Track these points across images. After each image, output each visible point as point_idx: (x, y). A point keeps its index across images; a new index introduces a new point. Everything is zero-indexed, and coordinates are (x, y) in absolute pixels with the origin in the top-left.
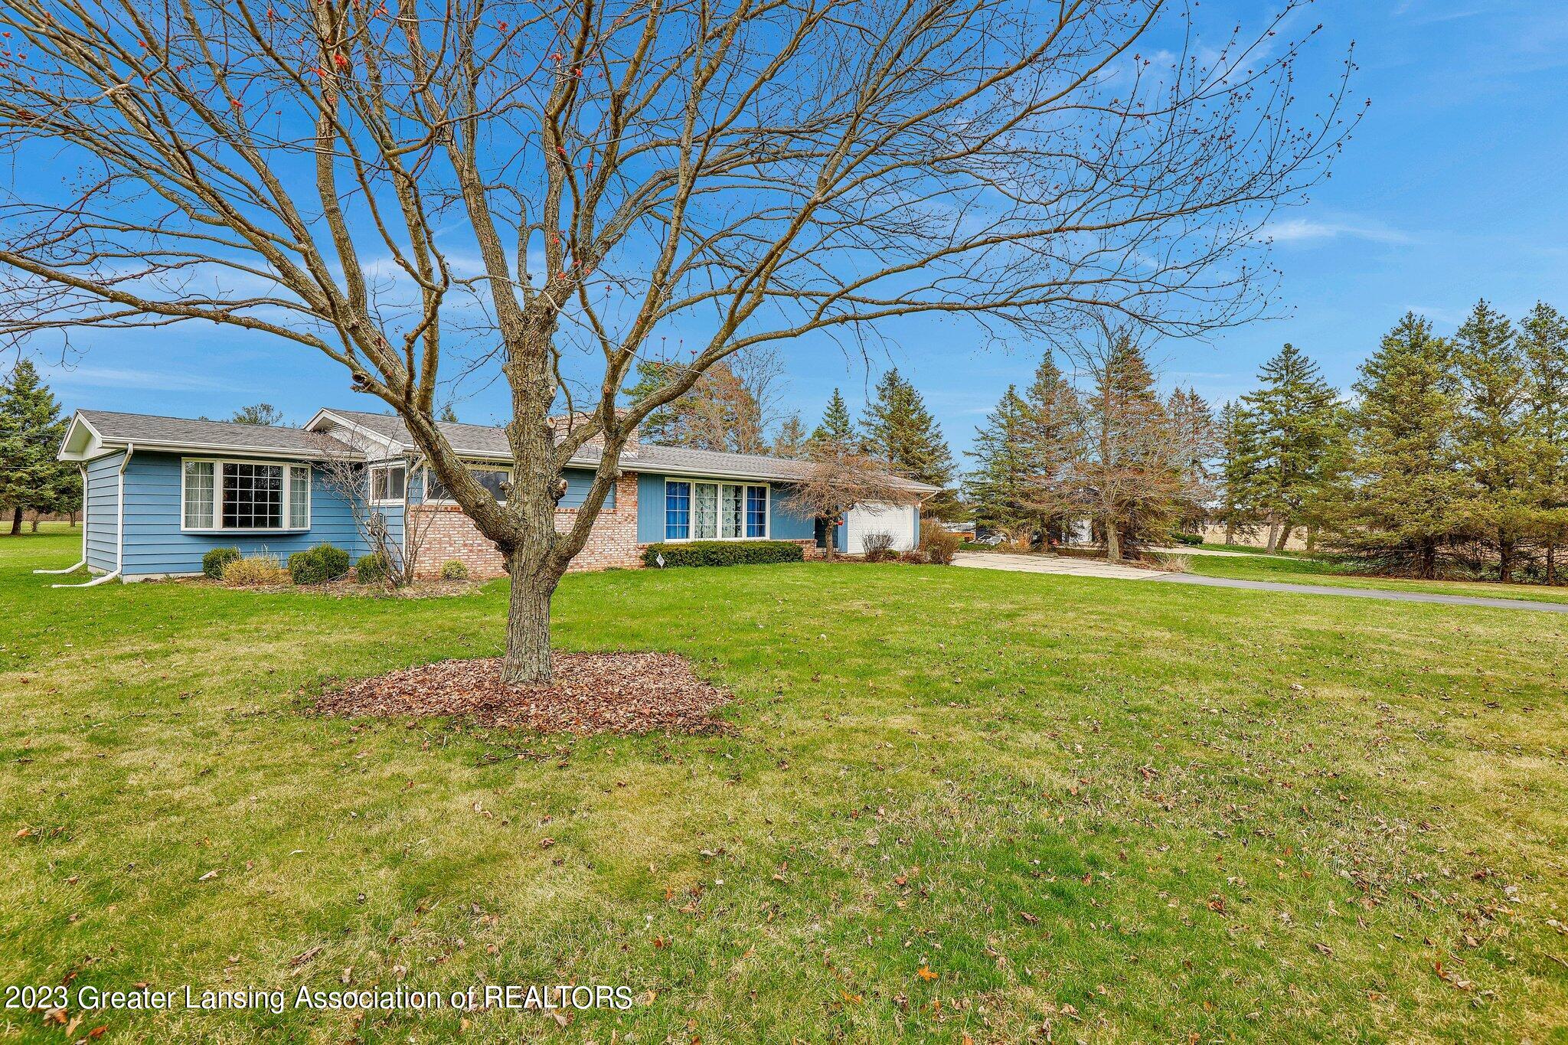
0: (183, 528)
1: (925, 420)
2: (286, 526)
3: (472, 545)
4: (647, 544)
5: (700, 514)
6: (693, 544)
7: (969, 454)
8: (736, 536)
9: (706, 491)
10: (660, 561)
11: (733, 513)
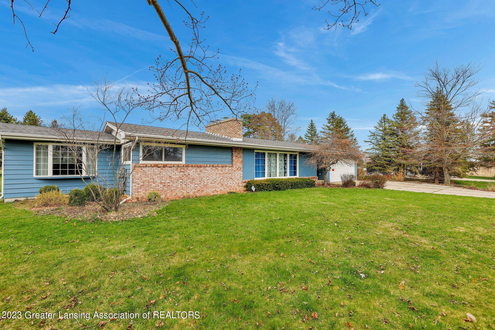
0: (35, 176)
1: (347, 130)
2: (84, 174)
3: (164, 183)
4: (247, 181)
5: (270, 166)
6: (267, 180)
7: (367, 142)
8: (285, 176)
9: (272, 156)
10: (253, 189)
11: (283, 165)
